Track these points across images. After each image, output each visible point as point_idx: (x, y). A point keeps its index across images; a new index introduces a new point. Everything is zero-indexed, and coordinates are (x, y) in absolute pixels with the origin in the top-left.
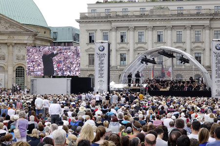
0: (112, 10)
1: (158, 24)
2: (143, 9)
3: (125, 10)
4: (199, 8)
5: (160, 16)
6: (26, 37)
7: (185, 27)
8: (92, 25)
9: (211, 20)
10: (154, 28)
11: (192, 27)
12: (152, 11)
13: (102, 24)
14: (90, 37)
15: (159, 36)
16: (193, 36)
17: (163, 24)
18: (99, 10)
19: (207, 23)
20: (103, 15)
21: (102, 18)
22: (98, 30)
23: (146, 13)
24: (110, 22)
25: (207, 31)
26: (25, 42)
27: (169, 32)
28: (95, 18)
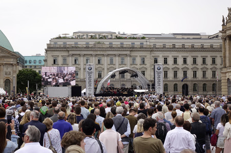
0: (68, 43)
1: (99, 53)
2: (87, 43)
3: (76, 43)
4: (122, 44)
5: (100, 48)
6: (12, 60)
7: (115, 55)
8: (55, 52)
9: (131, 51)
10: (96, 55)
11: (119, 55)
12: (95, 45)
13: (62, 52)
14: (54, 60)
15: (99, 60)
16: (120, 60)
17: (102, 53)
18: (59, 43)
19: (128, 53)
20: (62, 46)
21: (62, 48)
22: (60, 56)
23: (90, 46)
24: (68, 51)
25: (129, 58)
26: (12, 63)
27: (106, 58)
28: (57, 48)
